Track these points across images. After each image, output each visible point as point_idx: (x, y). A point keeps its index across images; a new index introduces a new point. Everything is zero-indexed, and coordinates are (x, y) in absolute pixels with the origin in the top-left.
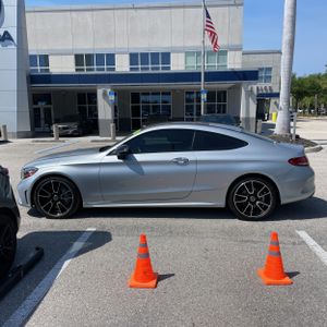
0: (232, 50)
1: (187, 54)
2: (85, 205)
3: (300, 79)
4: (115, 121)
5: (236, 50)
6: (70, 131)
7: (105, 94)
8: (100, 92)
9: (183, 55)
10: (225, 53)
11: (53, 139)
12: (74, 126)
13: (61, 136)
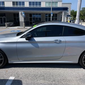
0: (59, 2)
1: (46, 2)
2: (9, 62)
3: (75, 11)
4: (25, 22)
5: (60, 2)
6: (11, 25)
7: (21, 14)
8: (20, 13)
9: (45, 3)
10: (57, 2)
11: (5, 27)
12: (12, 23)
13: (8, 26)
